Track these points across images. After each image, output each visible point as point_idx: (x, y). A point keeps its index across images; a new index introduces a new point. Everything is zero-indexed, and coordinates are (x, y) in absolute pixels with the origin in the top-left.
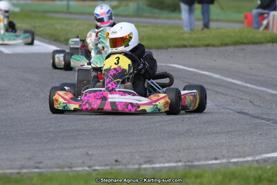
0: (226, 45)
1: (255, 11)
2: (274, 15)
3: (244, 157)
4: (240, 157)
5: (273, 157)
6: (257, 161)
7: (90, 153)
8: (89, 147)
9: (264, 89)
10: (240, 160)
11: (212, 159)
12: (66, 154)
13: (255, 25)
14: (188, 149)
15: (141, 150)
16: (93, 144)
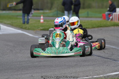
0: (94, 28)
1: (107, 13)
2: (115, 14)
3: (99, 75)
4: (97, 75)
5: (112, 75)
6: (105, 77)
7: (33, 75)
8: (33, 73)
9: (110, 46)
10: (97, 76)
11: (85, 77)
12: (23, 76)
13: (107, 19)
14: (75, 73)
15: (55, 73)
16: (35, 72)
